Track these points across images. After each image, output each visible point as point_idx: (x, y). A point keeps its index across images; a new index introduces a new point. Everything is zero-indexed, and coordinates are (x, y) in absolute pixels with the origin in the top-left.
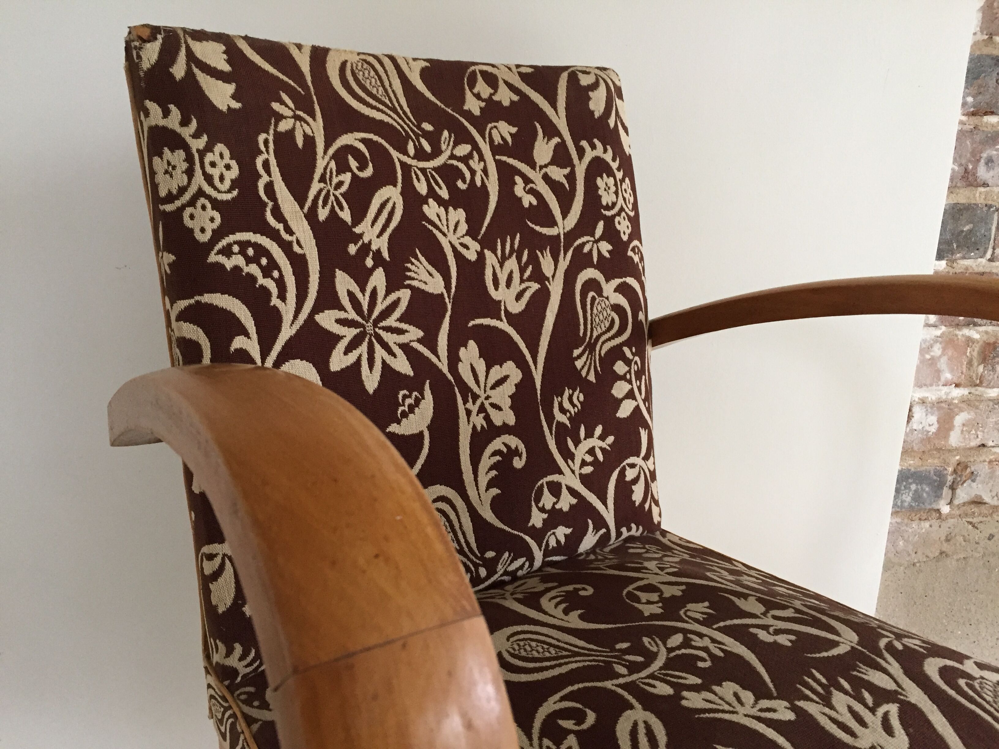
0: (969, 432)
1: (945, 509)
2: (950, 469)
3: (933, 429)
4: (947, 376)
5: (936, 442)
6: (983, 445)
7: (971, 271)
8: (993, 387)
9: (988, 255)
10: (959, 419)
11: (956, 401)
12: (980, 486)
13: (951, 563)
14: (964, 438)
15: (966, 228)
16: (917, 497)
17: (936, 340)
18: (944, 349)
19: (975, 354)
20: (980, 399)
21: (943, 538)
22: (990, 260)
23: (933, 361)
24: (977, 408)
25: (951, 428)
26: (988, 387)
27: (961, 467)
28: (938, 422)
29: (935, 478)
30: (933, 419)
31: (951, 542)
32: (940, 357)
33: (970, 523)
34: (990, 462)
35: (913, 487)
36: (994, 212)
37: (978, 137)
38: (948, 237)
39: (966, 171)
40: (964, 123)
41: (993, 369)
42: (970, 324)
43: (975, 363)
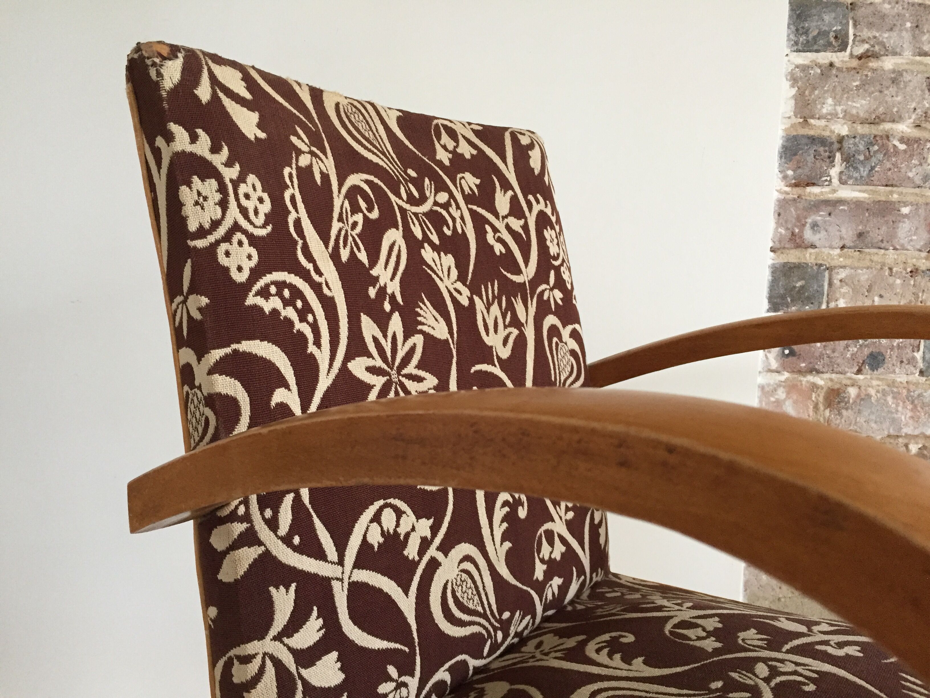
15: (799, 284)
17: (779, 385)
18: (788, 393)
19: (821, 399)
23: (778, 404)
36: (825, 270)
37: (800, 206)
38: (782, 291)
39: (793, 234)
40: (787, 193)
41: (840, 414)
42: (812, 370)
43: (821, 406)
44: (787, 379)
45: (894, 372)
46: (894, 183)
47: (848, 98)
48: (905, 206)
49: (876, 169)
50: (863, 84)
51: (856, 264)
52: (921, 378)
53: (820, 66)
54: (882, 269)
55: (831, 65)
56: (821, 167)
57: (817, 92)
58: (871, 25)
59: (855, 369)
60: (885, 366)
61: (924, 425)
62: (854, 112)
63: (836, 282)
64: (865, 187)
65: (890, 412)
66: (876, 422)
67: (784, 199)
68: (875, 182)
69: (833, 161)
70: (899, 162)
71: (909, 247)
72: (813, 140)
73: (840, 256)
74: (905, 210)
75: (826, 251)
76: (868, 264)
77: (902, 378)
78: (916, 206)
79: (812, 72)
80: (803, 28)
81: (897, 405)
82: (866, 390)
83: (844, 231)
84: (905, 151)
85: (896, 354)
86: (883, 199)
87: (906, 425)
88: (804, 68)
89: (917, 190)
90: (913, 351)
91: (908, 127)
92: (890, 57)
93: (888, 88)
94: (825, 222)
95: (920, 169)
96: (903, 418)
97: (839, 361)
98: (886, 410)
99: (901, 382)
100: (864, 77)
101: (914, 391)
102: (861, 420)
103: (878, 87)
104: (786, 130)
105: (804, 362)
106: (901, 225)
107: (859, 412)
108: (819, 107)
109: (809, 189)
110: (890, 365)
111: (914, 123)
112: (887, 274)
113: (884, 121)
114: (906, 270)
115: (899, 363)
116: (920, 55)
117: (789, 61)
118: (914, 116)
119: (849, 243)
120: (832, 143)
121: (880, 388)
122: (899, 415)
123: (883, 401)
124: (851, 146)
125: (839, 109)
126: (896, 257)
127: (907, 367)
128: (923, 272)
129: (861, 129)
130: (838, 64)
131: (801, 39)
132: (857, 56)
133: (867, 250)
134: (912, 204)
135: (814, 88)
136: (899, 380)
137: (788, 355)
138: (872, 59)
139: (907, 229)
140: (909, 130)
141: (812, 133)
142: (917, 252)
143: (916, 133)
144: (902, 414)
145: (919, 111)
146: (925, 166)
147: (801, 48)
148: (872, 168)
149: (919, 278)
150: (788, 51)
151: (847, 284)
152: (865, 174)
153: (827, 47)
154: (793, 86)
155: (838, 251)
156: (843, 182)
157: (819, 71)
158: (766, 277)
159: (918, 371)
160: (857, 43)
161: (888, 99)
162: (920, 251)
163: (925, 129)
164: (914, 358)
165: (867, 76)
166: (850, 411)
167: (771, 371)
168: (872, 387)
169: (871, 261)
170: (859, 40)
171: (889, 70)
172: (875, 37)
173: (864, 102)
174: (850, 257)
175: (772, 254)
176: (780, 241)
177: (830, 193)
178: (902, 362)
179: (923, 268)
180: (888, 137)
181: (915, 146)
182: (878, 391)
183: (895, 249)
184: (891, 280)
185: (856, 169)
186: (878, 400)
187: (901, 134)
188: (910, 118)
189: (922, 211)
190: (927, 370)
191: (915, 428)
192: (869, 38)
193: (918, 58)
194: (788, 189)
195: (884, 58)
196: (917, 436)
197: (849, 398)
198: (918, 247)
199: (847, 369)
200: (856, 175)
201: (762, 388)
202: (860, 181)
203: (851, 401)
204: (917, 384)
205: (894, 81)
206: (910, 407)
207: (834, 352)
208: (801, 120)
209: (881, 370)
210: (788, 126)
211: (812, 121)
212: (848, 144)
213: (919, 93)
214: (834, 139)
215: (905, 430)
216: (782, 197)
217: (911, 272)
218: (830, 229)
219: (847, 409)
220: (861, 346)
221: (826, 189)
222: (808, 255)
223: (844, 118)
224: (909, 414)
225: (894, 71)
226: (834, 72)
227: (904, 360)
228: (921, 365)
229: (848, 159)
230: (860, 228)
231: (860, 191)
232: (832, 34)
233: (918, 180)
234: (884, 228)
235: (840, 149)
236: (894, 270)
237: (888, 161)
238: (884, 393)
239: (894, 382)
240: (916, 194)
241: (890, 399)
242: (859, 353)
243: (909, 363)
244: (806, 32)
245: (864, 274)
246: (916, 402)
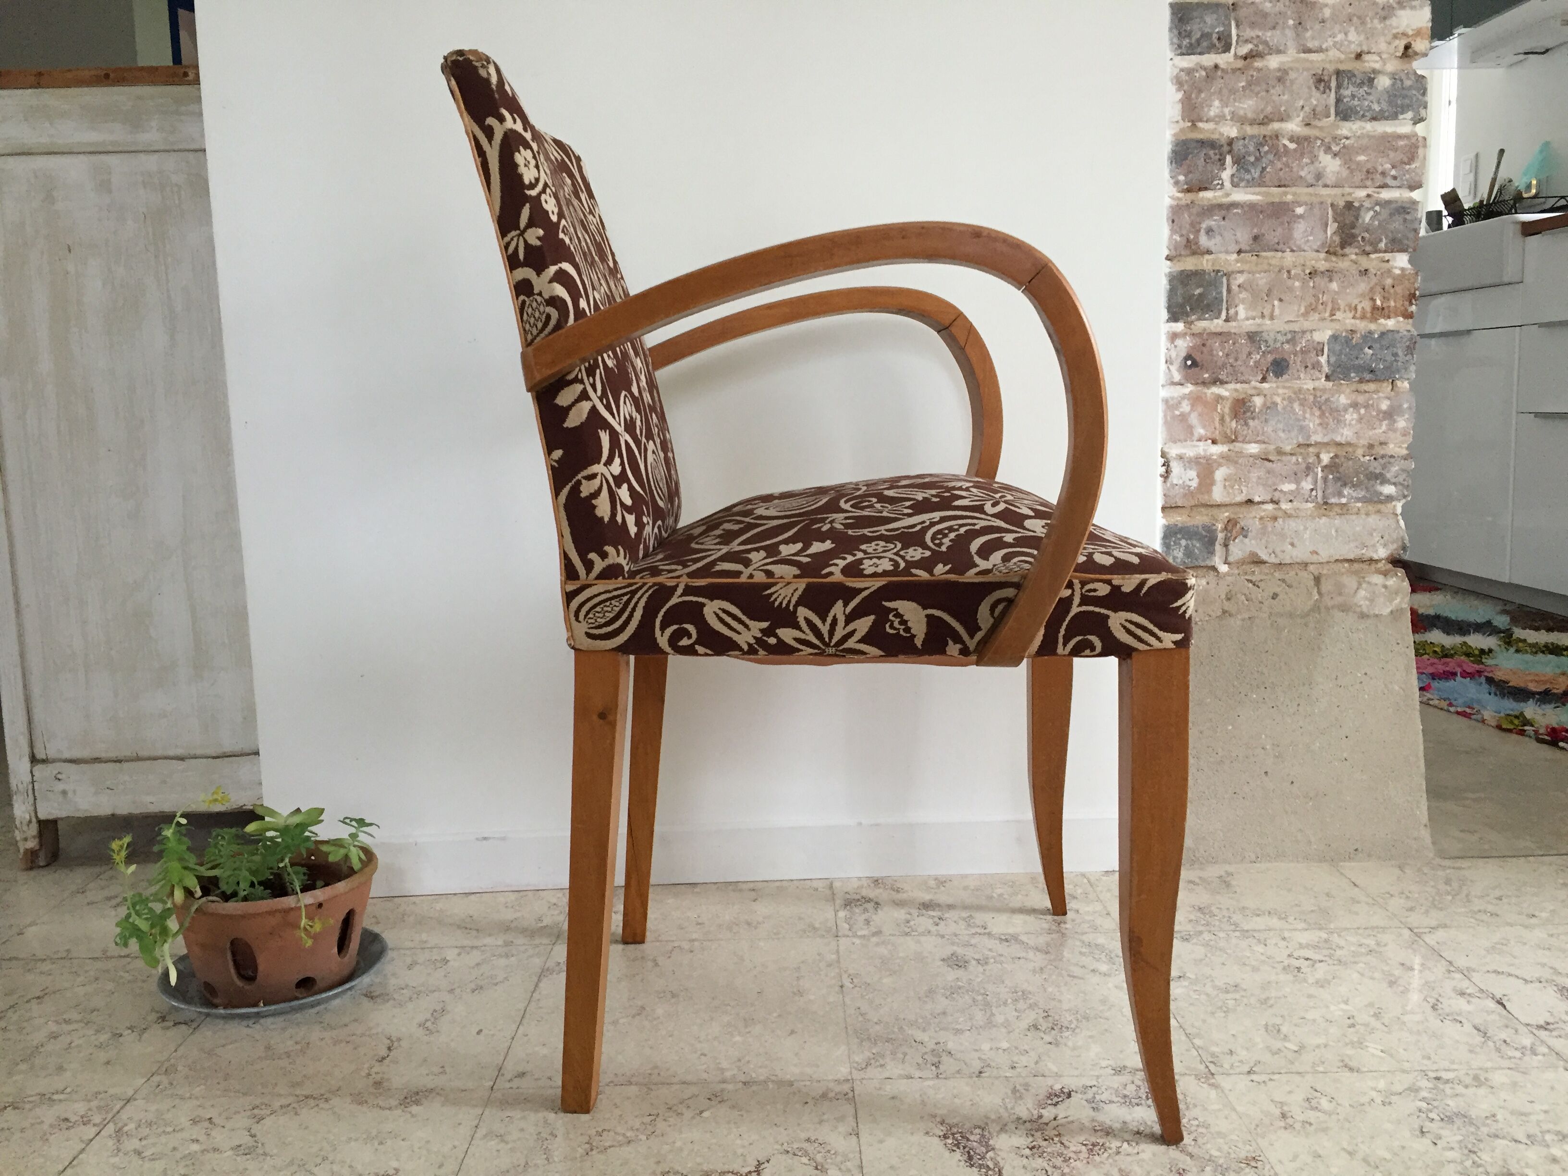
0: (1232, 487)
1: (1223, 568)
2: (1220, 526)
3: (1194, 484)
4: (1200, 431)
5: (1200, 496)
6: (1250, 502)
7: (1208, 331)
8: (1250, 442)
9: (1224, 315)
10: (1220, 474)
11: (1215, 457)
12: (1253, 542)
13: (1236, 623)
14: (1228, 493)
15: (1198, 291)
16: (1188, 553)
17: (1184, 397)
18: (1192, 406)
19: (1227, 410)
20: (1240, 454)
21: (1223, 597)
22: (1227, 320)
23: (1183, 418)
24: (1236, 463)
25: (1213, 483)
26: (1243, 442)
27: (1231, 524)
28: (1198, 476)
29: (1204, 533)
30: (1193, 474)
31: (1232, 601)
32: (1189, 413)
33: (1248, 580)
34: (1261, 518)
35: (1183, 542)
36: (1222, 276)
37: (1194, 211)
38: (1180, 300)
39: (1188, 241)
40: (1179, 199)
41: (1246, 424)
42: (1216, 381)
43: (1227, 419)
44: (1191, 392)
45: (1299, 378)
46: (1286, 183)
47: (1235, 100)
48: (1300, 206)
49: (1268, 170)
50: (1249, 84)
51: (1254, 269)
52: (1328, 383)
53: (1205, 69)
54: (1280, 271)
55: (1216, 67)
56: (1212, 172)
57: (1203, 95)
58: (1253, 25)
59: (1260, 377)
60: (1290, 372)
61: (1333, 431)
62: (1242, 113)
63: (1234, 287)
64: (1258, 189)
65: (1299, 420)
66: (1284, 431)
67: (1177, 205)
68: (1267, 183)
69: (1224, 164)
70: (1290, 161)
71: (1306, 248)
72: (1202, 143)
73: (1237, 261)
74: (1300, 210)
75: (1223, 256)
76: (1266, 267)
77: (1309, 385)
78: (1311, 206)
79: (1197, 75)
80: (1185, 31)
81: (1305, 412)
82: (1271, 398)
83: (1239, 234)
84: (1295, 150)
85: (1300, 359)
86: (1277, 200)
87: (1315, 432)
88: (1189, 72)
89: (1310, 190)
90: (1318, 355)
91: (1297, 125)
92: (1274, 56)
93: (1274, 87)
94: (1219, 227)
95: (1312, 168)
96: (1311, 425)
97: (1242, 369)
98: (1293, 417)
99: (1308, 390)
100: (1250, 78)
101: (1321, 397)
102: (1269, 429)
103: (1264, 86)
104: (1175, 135)
105: (1207, 372)
106: (1296, 225)
107: (1266, 421)
108: (1206, 109)
109: (1202, 194)
110: (1295, 371)
111: (1303, 121)
112: (1285, 276)
113: (1272, 120)
114: (1304, 271)
115: (1303, 369)
116: (1304, 52)
117: (1173, 65)
118: (1302, 114)
119: (1245, 247)
120: (1222, 146)
121: (1286, 396)
122: (1307, 422)
123: (1289, 408)
124: (1241, 148)
125: (1227, 111)
126: (1294, 259)
127: (1312, 371)
128: (1322, 273)
129: (1250, 130)
130: (1222, 65)
131: (1185, 43)
132: (1241, 57)
133: (1264, 254)
134: (1307, 204)
135: (1200, 91)
136: (1305, 387)
137: (1190, 366)
138: (1257, 59)
139: (1303, 229)
140: (1299, 129)
141: (1200, 136)
142: (1315, 254)
143: (1306, 131)
144: (1310, 421)
145: (1307, 109)
146: (1316, 164)
147: (1185, 52)
148: (1264, 169)
149: (1317, 279)
150: (1170, 55)
151: (1246, 290)
152: (1256, 175)
153: (1211, 49)
154: (1178, 90)
155: (1235, 256)
156: (1235, 185)
157: (1204, 73)
158: (1162, 285)
159: (1324, 376)
160: (1240, 43)
161: (1275, 98)
162: (1318, 251)
163: (1316, 127)
164: (1318, 362)
165: (1252, 76)
166: (1256, 421)
167: (1174, 384)
168: (1278, 395)
169: (1270, 265)
170: (1241, 41)
171: (1274, 69)
172: (1258, 37)
173: (1250, 102)
174: (1247, 262)
175: (1168, 262)
176: (1176, 249)
177: (1223, 196)
178: (1306, 367)
179: (1322, 269)
180: (1277, 137)
181: (1306, 144)
182: (1284, 399)
183: (1292, 251)
184: (1289, 282)
185: (1248, 171)
186: (1284, 408)
187: (1290, 133)
188: (1298, 116)
189: (1316, 211)
190: (1332, 374)
191: (1325, 435)
192: (1252, 38)
193: (1303, 55)
194: (1180, 195)
195: (1269, 57)
196: (1327, 444)
197: (1255, 406)
198: (1315, 247)
199: (1251, 378)
200: (1248, 177)
201: (1166, 401)
202: (1252, 183)
203: (1257, 410)
204: (1324, 390)
205: (1279, 80)
206: (1317, 413)
207: (1236, 360)
208: (1190, 124)
209: (1285, 377)
210: (1177, 130)
211: (1200, 125)
212: (1238, 146)
213: (1306, 90)
214: (1223, 141)
215: (1316, 438)
216: (1175, 203)
217: (1310, 273)
218: (1225, 234)
219: (1253, 419)
220: (1264, 352)
221: (1219, 193)
222: (1205, 262)
223: (1232, 119)
224: (1317, 421)
225: (1279, 70)
226: (1219, 73)
227: (1309, 365)
228: (1326, 369)
229: (1239, 161)
230: (1255, 231)
231: (1254, 194)
232: (1215, 36)
233: (1310, 178)
234: (1280, 230)
235: (1230, 152)
236: (1293, 272)
237: (1279, 160)
238: (1291, 400)
239: (1300, 390)
240: (1311, 195)
241: (1296, 406)
242: (1262, 360)
243: (1314, 368)
244: (1189, 35)
245: (1262, 278)
246: (1323, 408)
